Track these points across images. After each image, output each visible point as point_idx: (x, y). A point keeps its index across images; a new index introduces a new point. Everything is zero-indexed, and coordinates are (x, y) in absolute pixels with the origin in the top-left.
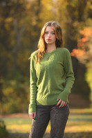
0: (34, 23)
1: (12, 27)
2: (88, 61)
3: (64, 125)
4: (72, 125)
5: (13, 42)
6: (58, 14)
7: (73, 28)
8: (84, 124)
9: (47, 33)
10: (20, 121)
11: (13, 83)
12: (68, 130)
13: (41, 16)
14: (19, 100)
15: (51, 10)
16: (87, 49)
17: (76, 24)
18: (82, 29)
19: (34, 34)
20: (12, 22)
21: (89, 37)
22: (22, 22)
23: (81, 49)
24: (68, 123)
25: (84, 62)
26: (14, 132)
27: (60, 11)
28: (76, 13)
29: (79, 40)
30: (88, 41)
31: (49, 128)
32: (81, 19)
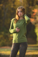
0: (12, 7)
1: (2, 8)
2: (36, 23)
3: (25, 52)
4: (28, 52)
5: (3, 15)
6: (23, 3)
7: (29, 9)
8: (34, 51)
9: (19, 12)
10: (6, 50)
11: (3, 33)
12: (27, 54)
13: (15, 3)
14: (5, 40)
15: (20, 1)
16: (35, 18)
17: (30, 7)
18: (33, 9)
19: (12, 11)
20: (3, 6)
21: (36, 13)
22: (7, 6)
23: (33, 18)
24: (27, 51)
25: (34, 24)
26: (3, 54)
27: (24, 1)
28: (31, 2)
29: (32, 14)
30: (36, 15)
31: (18, 53)
32: (33, 5)
